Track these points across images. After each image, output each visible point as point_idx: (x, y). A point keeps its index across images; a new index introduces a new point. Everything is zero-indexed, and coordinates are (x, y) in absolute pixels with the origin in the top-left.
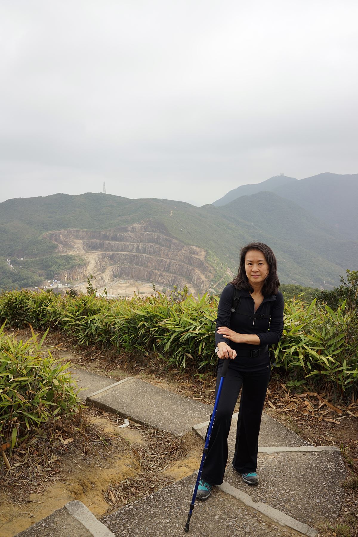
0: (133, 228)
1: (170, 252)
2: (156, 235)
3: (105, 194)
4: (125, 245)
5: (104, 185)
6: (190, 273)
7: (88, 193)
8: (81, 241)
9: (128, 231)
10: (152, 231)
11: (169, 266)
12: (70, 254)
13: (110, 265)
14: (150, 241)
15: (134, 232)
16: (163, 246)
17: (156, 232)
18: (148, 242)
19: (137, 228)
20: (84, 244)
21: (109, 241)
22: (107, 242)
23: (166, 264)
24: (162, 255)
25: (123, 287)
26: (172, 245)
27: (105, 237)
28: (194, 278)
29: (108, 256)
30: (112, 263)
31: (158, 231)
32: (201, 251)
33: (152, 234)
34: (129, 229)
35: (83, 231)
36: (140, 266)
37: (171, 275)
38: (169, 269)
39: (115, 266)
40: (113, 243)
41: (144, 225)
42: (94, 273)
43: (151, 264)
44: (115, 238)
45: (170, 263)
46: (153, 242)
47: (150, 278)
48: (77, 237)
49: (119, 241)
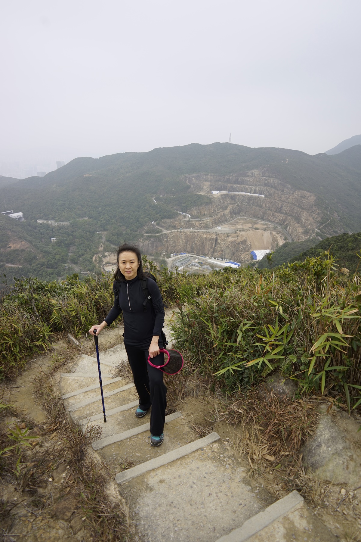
0: (252, 174)
1: (283, 196)
2: (271, 180)
3: (230, 144)
4: (245, 188)
5: (230, 136)
6: (299, 214)
7: (216, 143)
8: (209, 183)
9: (248, 176)
10: (269, 177)
11: (281, 207)
12: (200, 194)
13: (232, 204)
14: (266, 185)
15: (253, 177)
16: (277, 190)
17: (272, 177)
18: (264, 186)
19: (256, 173)
20: (211, 186)
21: (231, 184)
22: (229, 185)
23: (278, 206)
24: (276, 198)
25: (241, 223)
26: (285, 189)
27: (228, 181)
28: (302, 219)
29: (230, 197)
30: (233, 202)
31: (275, 177)
32: (310, 196)
33: (268, 179)
34: (249, 174)
35: (211, 175)
36: (256, 206)
37: (282, 215)
38: (281, 210)
39: (235, 205)
40: (235, 186)
41: (262, 171)
42: (218, 210)
43: (265, 205)
44: (236, 182)
45: (282, 205)
46: (269, 186)
47: (263, 217)
48: (206, 181)
49: (239, 184)
